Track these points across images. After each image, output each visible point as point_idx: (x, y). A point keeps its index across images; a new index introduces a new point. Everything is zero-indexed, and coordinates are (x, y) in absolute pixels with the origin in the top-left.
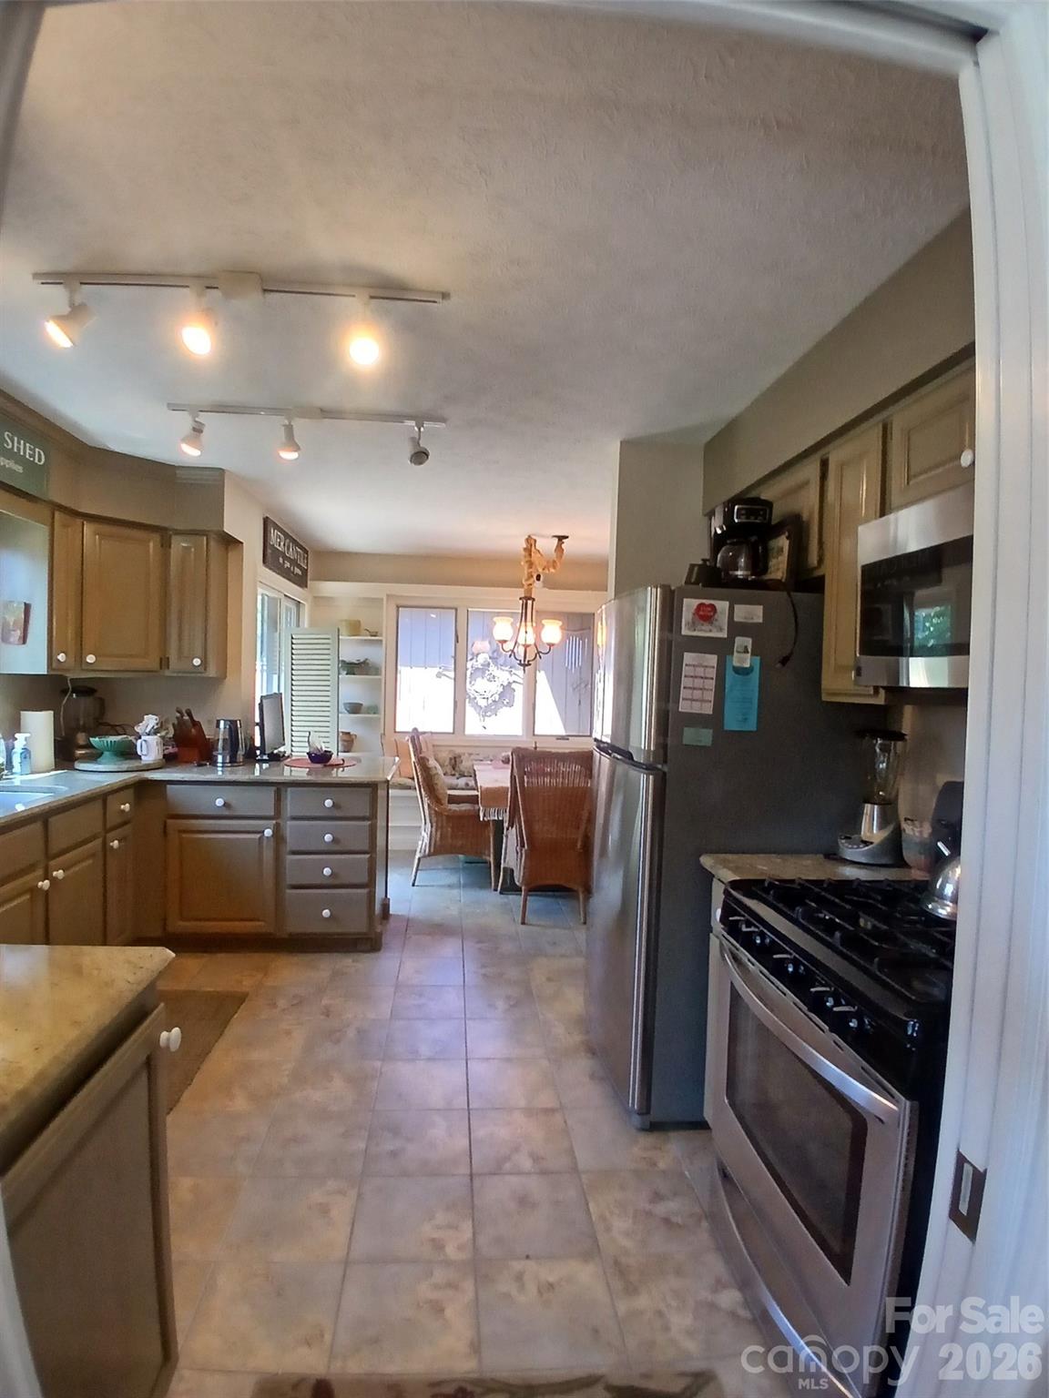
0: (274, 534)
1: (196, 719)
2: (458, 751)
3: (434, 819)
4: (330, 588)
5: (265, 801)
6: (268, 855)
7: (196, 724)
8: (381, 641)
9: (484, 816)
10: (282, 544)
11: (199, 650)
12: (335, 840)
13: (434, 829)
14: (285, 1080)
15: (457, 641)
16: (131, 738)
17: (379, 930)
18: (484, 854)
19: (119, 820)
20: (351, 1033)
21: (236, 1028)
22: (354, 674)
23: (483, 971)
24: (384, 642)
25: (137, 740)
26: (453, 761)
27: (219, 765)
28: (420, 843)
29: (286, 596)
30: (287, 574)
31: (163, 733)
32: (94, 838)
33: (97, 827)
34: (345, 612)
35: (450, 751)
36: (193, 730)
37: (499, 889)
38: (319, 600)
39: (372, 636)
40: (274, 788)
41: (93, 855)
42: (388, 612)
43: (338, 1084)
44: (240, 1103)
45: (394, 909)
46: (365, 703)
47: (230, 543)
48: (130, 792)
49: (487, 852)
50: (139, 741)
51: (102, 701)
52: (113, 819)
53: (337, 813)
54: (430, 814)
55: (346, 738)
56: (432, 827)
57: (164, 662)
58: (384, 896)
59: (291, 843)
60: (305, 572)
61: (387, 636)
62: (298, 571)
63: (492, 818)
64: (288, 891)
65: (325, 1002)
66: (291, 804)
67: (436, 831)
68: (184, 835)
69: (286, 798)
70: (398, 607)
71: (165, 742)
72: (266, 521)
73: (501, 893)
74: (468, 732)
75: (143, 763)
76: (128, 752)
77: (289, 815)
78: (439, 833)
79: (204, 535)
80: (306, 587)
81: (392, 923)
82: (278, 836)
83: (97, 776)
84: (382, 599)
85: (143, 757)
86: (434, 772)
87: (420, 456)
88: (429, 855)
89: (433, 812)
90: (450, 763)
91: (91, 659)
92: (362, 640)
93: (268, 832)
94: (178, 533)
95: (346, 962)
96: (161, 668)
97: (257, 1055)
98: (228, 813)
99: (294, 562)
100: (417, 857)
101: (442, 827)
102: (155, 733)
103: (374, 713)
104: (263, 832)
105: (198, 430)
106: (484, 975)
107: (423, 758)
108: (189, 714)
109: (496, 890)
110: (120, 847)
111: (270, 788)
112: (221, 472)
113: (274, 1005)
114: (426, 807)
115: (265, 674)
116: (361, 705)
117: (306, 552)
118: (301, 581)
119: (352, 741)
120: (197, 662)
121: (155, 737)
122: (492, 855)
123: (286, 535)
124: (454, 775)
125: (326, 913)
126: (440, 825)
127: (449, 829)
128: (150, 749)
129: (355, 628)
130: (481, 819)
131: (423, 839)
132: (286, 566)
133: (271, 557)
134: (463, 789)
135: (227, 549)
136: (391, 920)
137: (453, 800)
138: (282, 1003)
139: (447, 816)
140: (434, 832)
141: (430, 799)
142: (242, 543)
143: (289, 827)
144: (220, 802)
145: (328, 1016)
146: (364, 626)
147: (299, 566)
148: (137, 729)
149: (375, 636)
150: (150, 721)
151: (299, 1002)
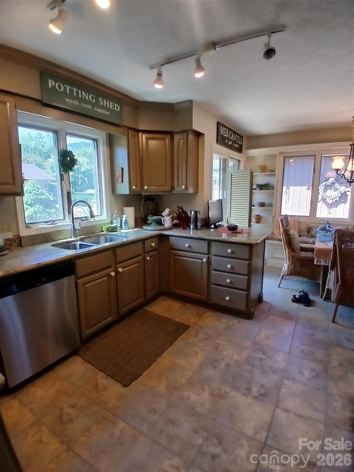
0: (222, 130)
1: (184, 210)
2: (311, 225)
3: (291, 259)
4: (253, 152)
5: (204, 247)
6: (205, 269)
7: (185, 212)
8: (275, 174)
9: (317, 262)
10: (227, 134)
11: (184, 182)
12: (232, 268)
13: (290, 264)
14: (184, 381)
15: (314, 172)
16: (161, 217)
17: (252, 310)
18: (317, 279)
19: (150, 249)
20: (223, 365)
21: (179, 344)
22: (262, 190)
23: (302, 347)
24: (276, 175)
25: (162, 218)
26: (308, 230)
27: (191, 229)
28: (283, 269)
29: (230, 157)
30: (231, 147)
31: (171, 216)
32: (140, 255)
33: (140, 252)
34: (259, 162)
35: (307, 225)
36: (183, 215)
37: (324, 297)
38: (249, 159)
39: (271, 172)
40: (208, 242)
41: (138, 262)
42: (279, 161)
43: (206, 395)
44: (161, 388)
45: (265, 298)
46: (267, 202)
47: (199, 135)
48: (156, 239)
49: (318, 278)
50: (163, 219)
51: (157, 203)
52: (147, 248)
53: (233, 256)
54: (289, 256)
55: (258, 217)
56: (289, 262)
57: (173, 188)
58: (260, 292)
59: (214, 266)
60: (241, 146)
61: (278, 171)
62: (236, 145)
63: (322, 264)
64: (213, 286)
65: (218, 341)
66: (215, 249)
67: (292, 264)
68: (175, 257)
69: (212, 246)
70: (285, 158)
71: (173, 219)
72: (218, 124)
73: (324, 300)
74: (318, 216)
75: (165, 227)
76: (159, 223)
77: (213, 254)
78: (292, 267)
79: (185, 132)
80: (242, 152)
81: (262, 306)
82: (209, 262)
83: (148, 231)
84: (276, 155)
85: (165, 225)
86: (293, 236)
87: (270, 53)
88: (288, 275)
89: (290, 256)
90: (307, 230)
91: (146, 188)
92: (266, 174)
93: (205, 260)
94: (177, 133)
95: (234, 321)
96: (172, 190)
97: (180, 362)
98: (190, 250)
99: (234, 142)
100: (281, 275)
101: (294, 263)
102: (169, 216)
103: (271, 207)
104: (203, 259)
105: (160, 75)
106: (303, 351)
107: (287, 230)
108: (182, 208)
109: (322, 297)
110: (149, 260)
111: (206, 241)
112: (191, 101)
113: (197, 336)
114: (287, 253)
115: (221, 191)
116: (265, 203)
117: (242, 137)
118: (239, 150)
119: (260, 218)
120: (183, 187)
121: (168, 217)
122: (321, 281)
123: (230, 130)
124: (307, 236)
125: (227, 298)
126: (293, 262)
127: (298, 265)
128: (167, 221)
129: (263, 169)
130: (315, 264)
131: (285, 267)
132: (229, 144)
133: (221, 140)
134: (311, 244)
135: (199, 138)
136: (263, 303)
137: (303, 249)
138: (200, 336)
139: (298, 258)
140: (290, 265)
141: (289, 249)
142: (204, 134)
143: (213, 258)
144: (187, 245)
145: (216, 350)
146: (268, 168)
147: (238, 144)
148: (163, 214)
149: (273, 172)
150: (167, 211)
151: (208, 338)
